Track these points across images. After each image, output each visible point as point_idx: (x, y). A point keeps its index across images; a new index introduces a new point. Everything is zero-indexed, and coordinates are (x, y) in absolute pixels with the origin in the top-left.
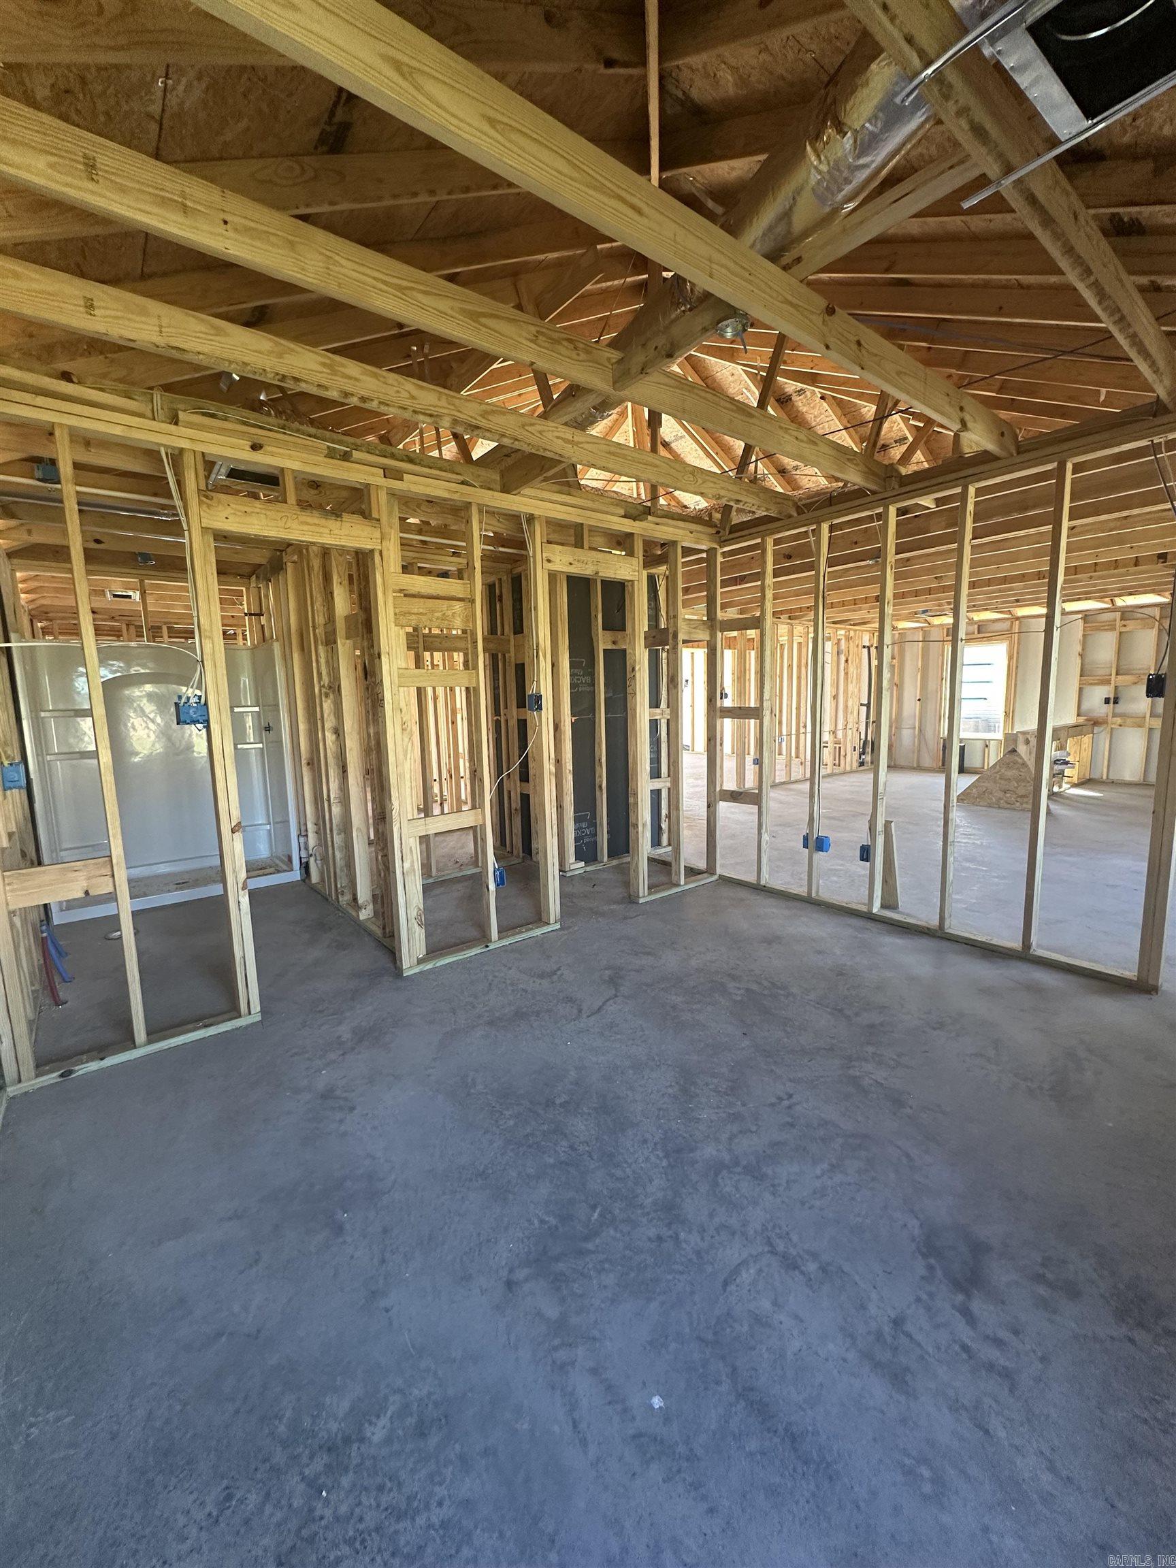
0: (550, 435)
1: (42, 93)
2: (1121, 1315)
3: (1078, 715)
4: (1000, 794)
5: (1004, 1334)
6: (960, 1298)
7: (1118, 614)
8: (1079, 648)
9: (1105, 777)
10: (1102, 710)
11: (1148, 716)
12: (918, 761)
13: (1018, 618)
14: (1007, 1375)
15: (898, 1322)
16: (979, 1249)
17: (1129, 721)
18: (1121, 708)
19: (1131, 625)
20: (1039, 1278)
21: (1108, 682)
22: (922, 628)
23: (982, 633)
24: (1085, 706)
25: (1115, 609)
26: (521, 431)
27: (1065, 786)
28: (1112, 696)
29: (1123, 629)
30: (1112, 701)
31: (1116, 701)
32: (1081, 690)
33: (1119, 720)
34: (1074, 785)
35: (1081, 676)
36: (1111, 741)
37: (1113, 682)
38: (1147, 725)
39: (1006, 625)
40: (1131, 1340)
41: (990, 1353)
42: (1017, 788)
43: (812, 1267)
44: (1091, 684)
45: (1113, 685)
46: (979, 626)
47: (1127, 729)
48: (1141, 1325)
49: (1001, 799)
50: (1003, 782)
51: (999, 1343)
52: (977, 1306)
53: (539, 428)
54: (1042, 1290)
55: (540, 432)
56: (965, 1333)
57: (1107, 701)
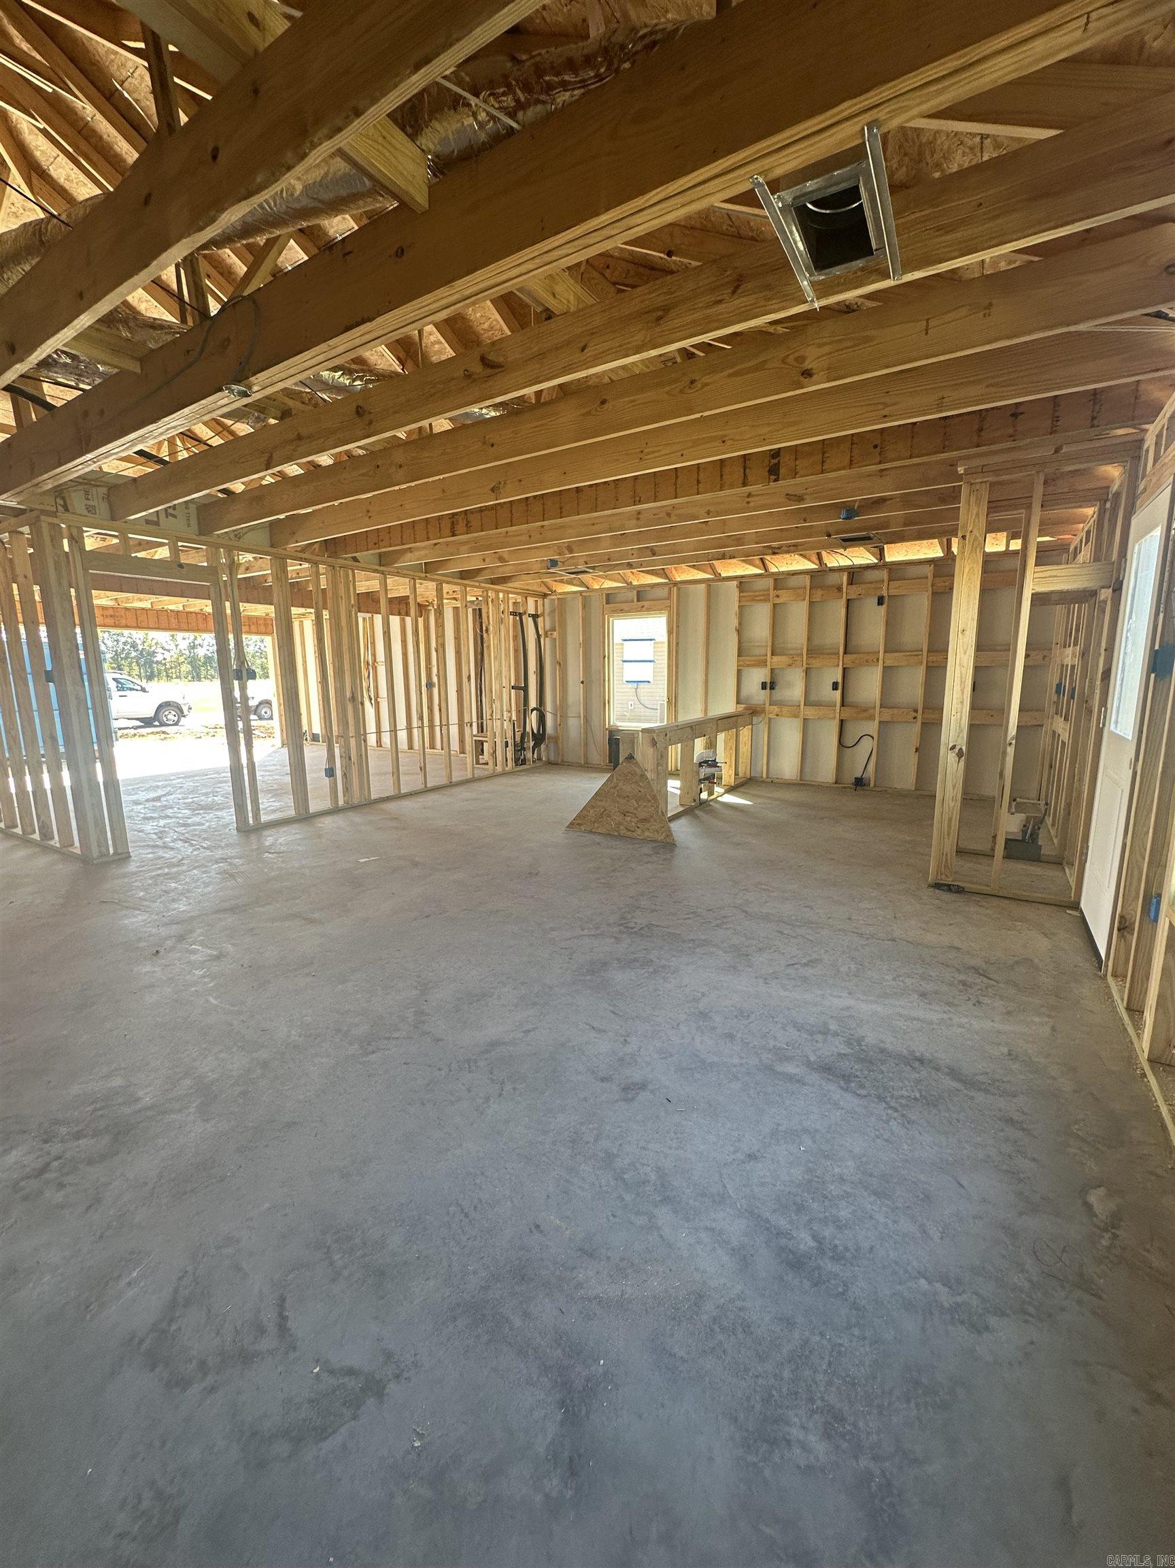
3: (738, 703)
4: (619, 818)
7: (771, 582)
8: (734, 622)
9: (764, 776)
10: (760, 696)
11: (802, 703)
12: (586, 755)
13: (676, 584)
17: (785, 709)
18: (779, 694)
19: (785, 596)
21: (763, 663)
22: (581, 592)
23: (641, 601)
24: (744, 693)
25: (768, 574)
27: (718, 790)
28: (768, 681)
29: (777, 601)
30: (768, 686)
31: (772, 688)
32: (739, 672)
33: (775, 709)
34: (731, 790)
35: (738, 656)
36: (769, 734)
37: (768, 663)
38: (801, 716)
39: (663, 592)
42: (636, 809)
44: (748, 666)
45: (769, 667)
46: (638, 592)
47: (783, 719)
49: (620, 823)
50: (621, 800)
57: (764, 686)
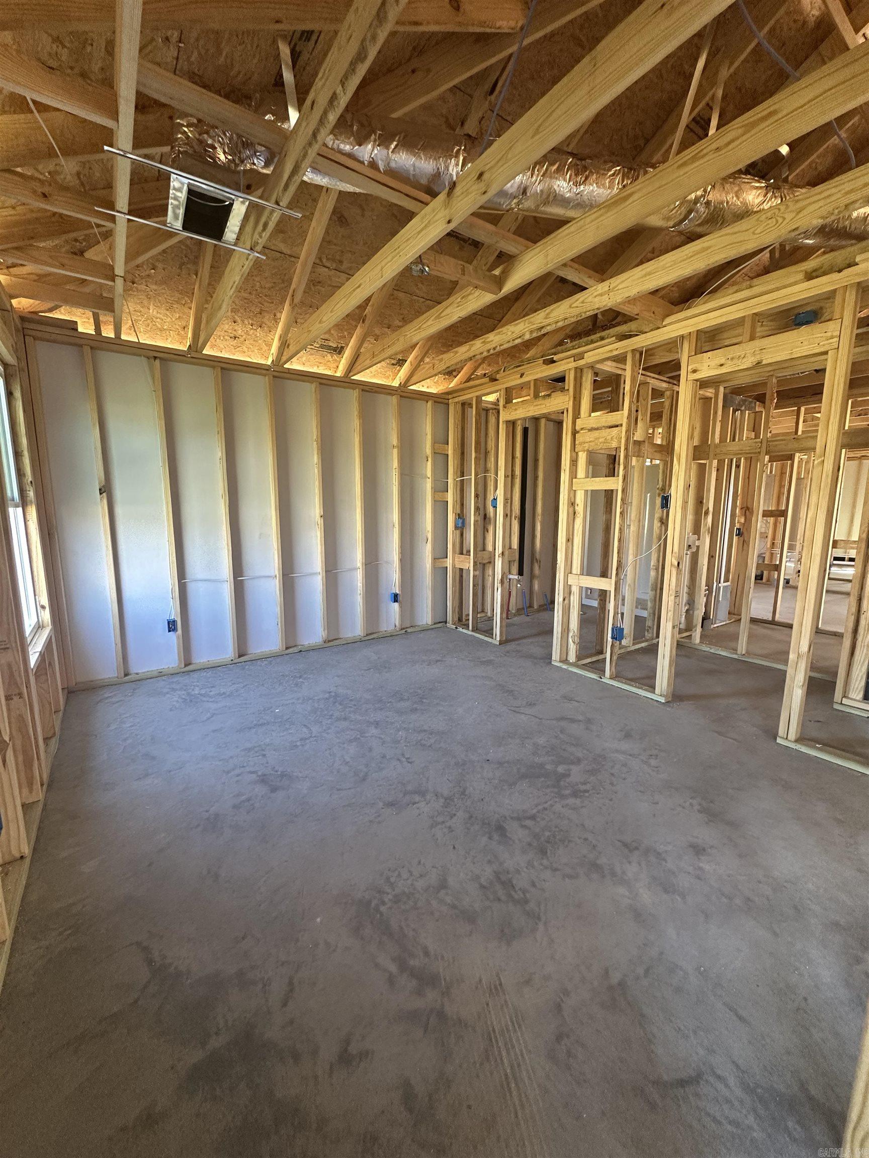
0: (590, 299)
1: (400, 324)
2: (217, 815)
5: (240, 778)
6: (260, 773)
14: (228, 772)
15: (264, 755)
16: (274, 790)
20: (248, 800)
26: (572, 310)
40: (207, 811)
41: (237, 771)
43: (298, 743)
48: (208, 819)
51: (238, 775)
52: (254, 776)
53: (581, 300)
54: (243, 798)
55: (583, 302)
56: (248, 769)
